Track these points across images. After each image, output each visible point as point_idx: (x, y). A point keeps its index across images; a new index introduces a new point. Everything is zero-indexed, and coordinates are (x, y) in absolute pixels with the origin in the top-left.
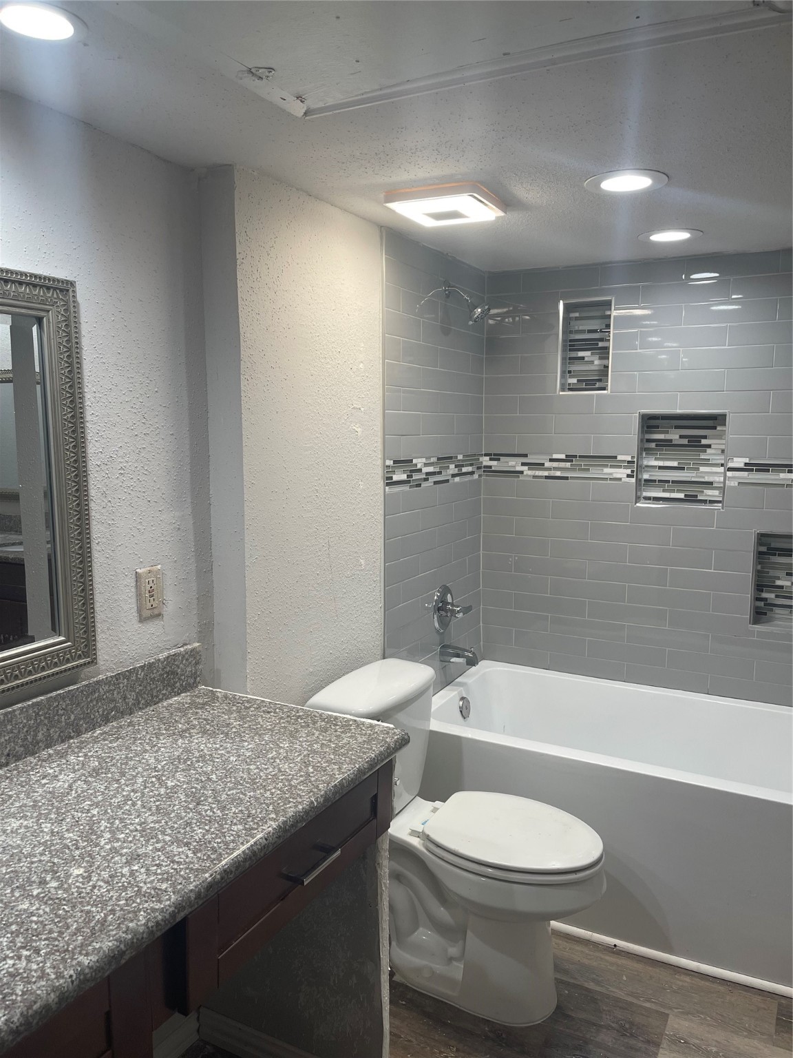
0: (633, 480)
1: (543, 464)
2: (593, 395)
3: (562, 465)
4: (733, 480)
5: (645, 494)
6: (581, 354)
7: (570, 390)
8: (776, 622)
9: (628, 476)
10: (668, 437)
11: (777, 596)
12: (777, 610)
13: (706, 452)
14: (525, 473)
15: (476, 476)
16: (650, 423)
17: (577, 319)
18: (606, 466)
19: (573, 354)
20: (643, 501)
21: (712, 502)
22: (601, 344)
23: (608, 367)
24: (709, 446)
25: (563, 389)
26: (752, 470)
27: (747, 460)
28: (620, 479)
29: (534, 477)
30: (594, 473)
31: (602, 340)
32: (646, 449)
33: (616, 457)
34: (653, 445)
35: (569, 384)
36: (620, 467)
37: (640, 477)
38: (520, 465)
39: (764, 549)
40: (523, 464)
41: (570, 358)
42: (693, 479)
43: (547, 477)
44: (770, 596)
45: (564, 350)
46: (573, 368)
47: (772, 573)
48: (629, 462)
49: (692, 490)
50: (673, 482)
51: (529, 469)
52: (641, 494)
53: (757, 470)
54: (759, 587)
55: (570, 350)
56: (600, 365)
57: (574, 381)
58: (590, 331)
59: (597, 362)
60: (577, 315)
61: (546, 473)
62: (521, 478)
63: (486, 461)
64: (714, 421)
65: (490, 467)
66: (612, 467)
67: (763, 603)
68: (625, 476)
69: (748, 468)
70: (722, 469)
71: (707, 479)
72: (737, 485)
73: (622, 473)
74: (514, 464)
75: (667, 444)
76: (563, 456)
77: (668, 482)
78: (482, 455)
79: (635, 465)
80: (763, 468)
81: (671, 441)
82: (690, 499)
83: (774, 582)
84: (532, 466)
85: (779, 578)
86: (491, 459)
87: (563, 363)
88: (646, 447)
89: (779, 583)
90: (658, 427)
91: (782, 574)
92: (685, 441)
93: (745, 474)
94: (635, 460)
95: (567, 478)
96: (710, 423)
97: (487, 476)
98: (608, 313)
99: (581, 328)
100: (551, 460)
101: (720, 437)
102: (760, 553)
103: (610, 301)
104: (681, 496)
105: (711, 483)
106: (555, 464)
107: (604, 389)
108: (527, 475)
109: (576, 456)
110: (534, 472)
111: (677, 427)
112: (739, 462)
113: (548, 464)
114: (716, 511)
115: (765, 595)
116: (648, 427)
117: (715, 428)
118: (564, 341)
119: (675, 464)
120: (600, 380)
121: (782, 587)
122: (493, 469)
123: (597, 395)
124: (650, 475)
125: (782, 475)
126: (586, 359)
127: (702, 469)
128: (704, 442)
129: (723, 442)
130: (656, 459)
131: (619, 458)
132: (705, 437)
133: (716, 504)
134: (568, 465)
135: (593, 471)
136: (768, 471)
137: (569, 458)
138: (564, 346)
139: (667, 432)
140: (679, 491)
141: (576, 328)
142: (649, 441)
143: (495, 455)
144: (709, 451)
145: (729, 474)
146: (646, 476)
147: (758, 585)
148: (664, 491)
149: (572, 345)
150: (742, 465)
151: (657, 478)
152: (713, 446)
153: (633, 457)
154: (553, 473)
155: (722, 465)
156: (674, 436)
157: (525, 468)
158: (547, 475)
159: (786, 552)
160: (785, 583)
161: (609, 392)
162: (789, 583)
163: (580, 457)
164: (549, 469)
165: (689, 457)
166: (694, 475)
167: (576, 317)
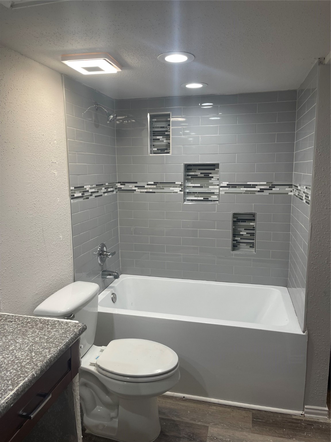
0: (182, 193)
1: (144, 187)
2: (164, 156)
3: (152, 186)
4: (223, 191)
5: (188, 198)
6: (158, 137)
7: (154, 153)
8: (241, 250)
9: (180, 191)
10: (196, 173)
11: (241, 239)
12: (241, 244)
13: (211, 180)
14: (136, 191)
15: (115, 192)
16: (188, 167)
17: (155, 122)
18: (171, 187)
19: (155, 138)
20: (186, 201)
21: (214, 201)
22: (166, 133)
23: (170, 143)
24: (212, 177)
25: (151, 153)
26: (230, 187)
27: (228, 183)
28: (177, 192)
29: (141, 192)
30: (166, 190)
31: (167, 131)
32: (187, 179)
33: (175, 183)
34: (190, 177)
35: (154, 151)
36: (177, 187)
37: (185, 191)
38: (134, 187)
39: (235, 220)
40: (135, 187)
41: (154, 139)
42: (207, 191)
43: (146, 192)
44: (238, 239)
45: (151, 136)
46: (155, 143)
47: (239, 229)
48: (180, 185)
49: (206, 196)
50: (199, 193)
51: (138, 189)
52: (186, 198)
53: (232, 187)
54: (234, 235)
55: (153, 136)
56: (166, 142)
57: (156, 149)
58: (161, 127)
59: (165, 141)
60: (155, 120)
61: (146, 190)
62: (135, 193)
63: (119, 185)
64: (214, 167)
66: (173, 187)
67: (236, 242)
69: (228, 186)
70: (218, 187)
71: (212, 191)
72: (224, 193)
73: (177, 190)
74: (131, 186)
75: (195, 177)
76: (152, 183)
77: (197, 193)
78: (117, 183)
79: (183, 186)
80: (234, 186)
81: (197, 175)
82: (206, 200)
83: (240, 233)
84: (139, 187)
85: (241, 231)
86: (121, 185)
87: (151, 142)
88: (187, 178)
89: (241, 233)
90: (191, 169)
91: (243, 229)
92: (203, 175)
93: (227, 189)
94: (183, 184)
95: (155, 192)
96: (212, 167)
97: (119, 192)
98: (169, 119)
99: (158, 126)
100: (148, 185)
101: (217, 173)
102: (234, 221)
103: (170, 114)
104: (202, 198)
105: (214, 193)
106: (149, 186)
107: (168, 153)
108: (138, 192)
109: (158, 183)
110: (140, 190)
111: (199, 169)
112: (225, 184)
113: (146, 186)
114: (216, 205)
115: (236, 239)
116: (188, 169)
117: (214, 169)
118: (150, 131)
119: (199, 185)
120: (167, 149)
121: (243, 235)
122: (122, 189)
123: (166, 155)
124: (189, 190)
125: (242, 189)
126: (160, 140)
127: (210, 187)
128: (210, 175)
129: (218, 175)
130: (191, 183)
131: (177, 183)
132: (211, 173)
133: (216, 202)
134: (155, 186)
135: (166, 189)
136: (236, 187)
137: (155, 184)
138: (151, 134)
139: (195, 172)
140: (201, 197)
141: (156, 126)
142: (188, 175)
143: (123, 182)
145: (221, 189)
146: (187, 191)
147: (233, 235)
148: (195, 197)
149: (154, 133)
150: (226, 185)
151: (192, 191)
152: (214, 177)
153: (182, 183)
154: (148, 190)
155: (218, 185)
156: (198, 173)
157: (136, 188)
158: (146, 191)
159: (244, 220)
160: (244, 233)
161: (171, 154)
162: (245, 233)
163: (160, 183)
164: (147, 188)
165: (204, 182)
166: (207, 190)
167: (155, 121)
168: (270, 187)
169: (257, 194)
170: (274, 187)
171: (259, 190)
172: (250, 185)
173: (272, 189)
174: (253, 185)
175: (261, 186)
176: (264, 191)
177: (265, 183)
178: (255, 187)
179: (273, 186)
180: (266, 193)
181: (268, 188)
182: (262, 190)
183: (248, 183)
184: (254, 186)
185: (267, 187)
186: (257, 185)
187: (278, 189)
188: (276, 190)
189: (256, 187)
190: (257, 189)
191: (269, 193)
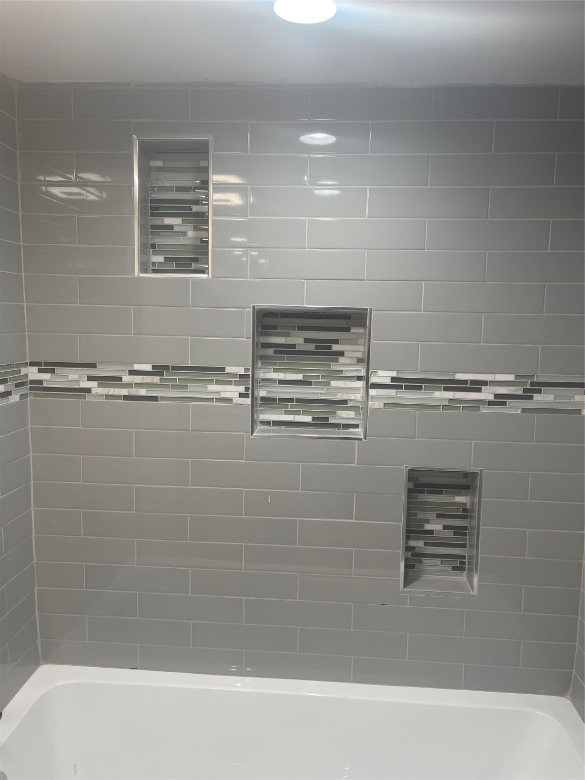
0: (248, 401)
1: (120, 379)
2: (187, 279)
3: (148, 379)
4: (379, 399)
5: (263, 417)
6: (168, 221)
7: (155, 271)
9: (242, 395)
10: (290, 340)
11: (426, 544)
12: (426, 561)
13: (338, 361)
14: (93, 391)
15: (15, 398)
16: (267, 321)
17: (159, 169)
18: (210, 382)
19: (157, 221)
20: (260, 427)
21: (348, 426)
22: (195, 209)
23: (207, 242)
24: (341, 354)
25: (144, 269)
26: (400, 387)
27: (394, 374)
28: (230, 400)
29: (108, 397)
30: (194, 391)
31: (197, 202)
32: (262, 358)
33: (223, 369)
34: (270, 352)
35: (154, 264)
36: (229, 383)
37: (256, 394)
38: (86, 379)
39: (412, 487)
40: (90, 378)
41: (153, 227)
42: (322, 398)
43: (126, 398)
44: (418, 544)
45: (142, 214)
46: (158, 241)
47: (421, 515)
48: (241, 376)
49: (320, 411)
50: (298, 400)
51: (99, 386)
52: (258, 417)
53: (407, 388)
54: (410, 534)
55: (152, 215)
56: (195, 238)
57: (160, 259)
58: (179, 189)
59: (191, 234)
60: (159, 163)
61: (125, 392)
62: (89, 398)
63: (33, 373)
64: (347, 321)
65: (41, 382)
66: (218, 382)
67: (413, 553)
68: (237, 395)
69: (396, 384)
70: (360, 384)
71: (340, 396)
72: (382, 406)
73: (232, 391)
74: (76, 378)
75: (288, 350)
76: (148, 367)
77: (291, 400)
78: (25, 365)
79: (250, 379)
80: (415, 385)
81: (294, 346)
82: (321, 422)
83: (423, 526)
84: (103, 380)
85: (428, 521)
86: (40, 371)
87: (143, 233)
88: (262, 354)
89: (428, 527)
90: (276, 327)
91: (432, 516)
92: (311, 347)
93: (392, 392)
94: (250, 373)
95: (155, 399)
96: (343, 323)
97: (35, 395)
98: (203, 164)
99: (167, 184)
100: (132, 373)
101: (354, 342)
103: (206, 144)
104: (308, 419)
105: (344, 402)
106: (138, 379)
107: (202, 271)
108: (97, 395)
109: (166, 368)
110: (107, 389)
111: (301, 328)
112: (383, 376)
113: (126, 379)
114: (356, 441)
115: (412, 543)
116: (265, 327)
117: (348, 330)
118: (142, 200)
119: (299, 377)
120: (196, 260)
121: (431, 532)
122: (45, 385)
123: (193, 279)
124: (269, 392)
125: (438, 394)
126: (176, 229)
127: (334, 383)
128: (335, 348)
129: (363, 348)
130: (276, 370)
131: (229, 370)
132: (336, 342)
133: (352, 430)
134: (156, 379)
135: (193, 389)
136: (420, 388)
137: (158, 370)
138: (142, 208)
139: (288, 335)
140: (305, 413)
141: (160, 183)
142: (266, 346)
143: (46, 364)
144: (341, 360)
145: (372, 392)
146: (262, 393)
147: (407, 532)
148: (287, 413)
149: (154, 208)
150: (388, 381)
151: (277, 396)
152: (346, 354)
153: (246, 369)
154: (134, 391)
155: (359, 378)
156: (297, 339)
157: (93, 385)
158: (126, 394)
159: (437, 489)
160: (435, 526)
161: (210, 276)
162: (439, 527)
163: (174, 368)
164: (129, 385)
165: (316, 368)
166: (324, 392)
167: (158, 167)
168: (525, 390)
169: (485, 410)
170: (539, 392)
171: (491, 397)
172: (465, 382)
173: (531, 398)
174: (473, 382)
175: (498, 388)
176: (508, 401)
177: (511, 377)
178: (479, 390)
179: (537, 387)
180: (514, 408)
181: (521, 393)
182: (500, 400)
183: (459, 376)
184: (477, 386)
185: (515, 390)
186: (485, 383)
187: (551, 397)
188: (544, 398)
189: (483, 388)
190: (487, 394)
191: (524, 410)
